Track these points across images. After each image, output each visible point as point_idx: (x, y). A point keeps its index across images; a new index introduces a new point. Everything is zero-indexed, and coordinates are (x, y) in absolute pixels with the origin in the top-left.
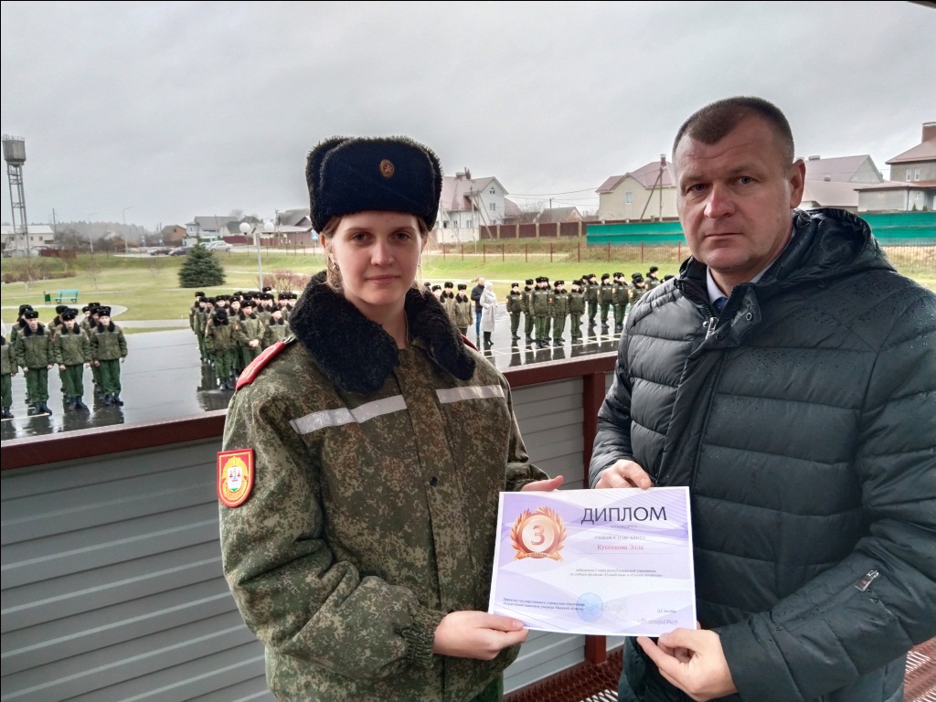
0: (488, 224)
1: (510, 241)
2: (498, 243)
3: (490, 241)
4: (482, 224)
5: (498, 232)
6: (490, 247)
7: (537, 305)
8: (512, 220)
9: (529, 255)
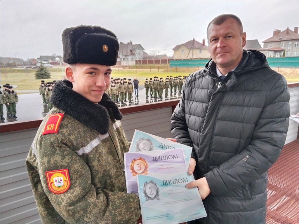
0: (138, 59)
1: (145, 65)
2: (141, 66)
3: (138, 65)
4: (136, 59)
5: (141, 62)
6: (139, 67)
7: (154, 85)
8: (146, 58)
9: (151, 70)
